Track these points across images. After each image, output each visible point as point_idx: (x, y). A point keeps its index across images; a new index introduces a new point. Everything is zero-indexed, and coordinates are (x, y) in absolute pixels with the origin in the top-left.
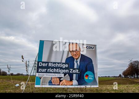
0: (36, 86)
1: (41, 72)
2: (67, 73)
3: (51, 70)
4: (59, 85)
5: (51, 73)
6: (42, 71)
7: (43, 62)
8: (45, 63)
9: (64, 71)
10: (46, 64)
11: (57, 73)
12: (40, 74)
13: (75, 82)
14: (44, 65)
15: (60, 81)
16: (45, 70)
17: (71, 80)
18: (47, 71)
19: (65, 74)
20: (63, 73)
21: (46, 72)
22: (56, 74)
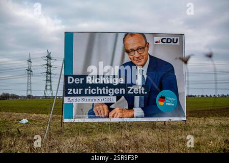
0: (65, 120)
1: (73, 95)
2: (122, 95)
3: (91, 91)
4: (108, 117)
5: (92, 95)
6: (75, 93)
7: (75, 77)
8: (79, 77)
9: (117, 91)
10: (82, 79)
11: (103, 95)
12: (71, 98)
13: (138, 111)
14: (77, 81)
15: (110, 110)
16: (80, 90)
17: (131, 106)
18: (83, 92)
19: (118, 97)
20: (115, 95)
21: (83, 94)
22: (102, 98)
